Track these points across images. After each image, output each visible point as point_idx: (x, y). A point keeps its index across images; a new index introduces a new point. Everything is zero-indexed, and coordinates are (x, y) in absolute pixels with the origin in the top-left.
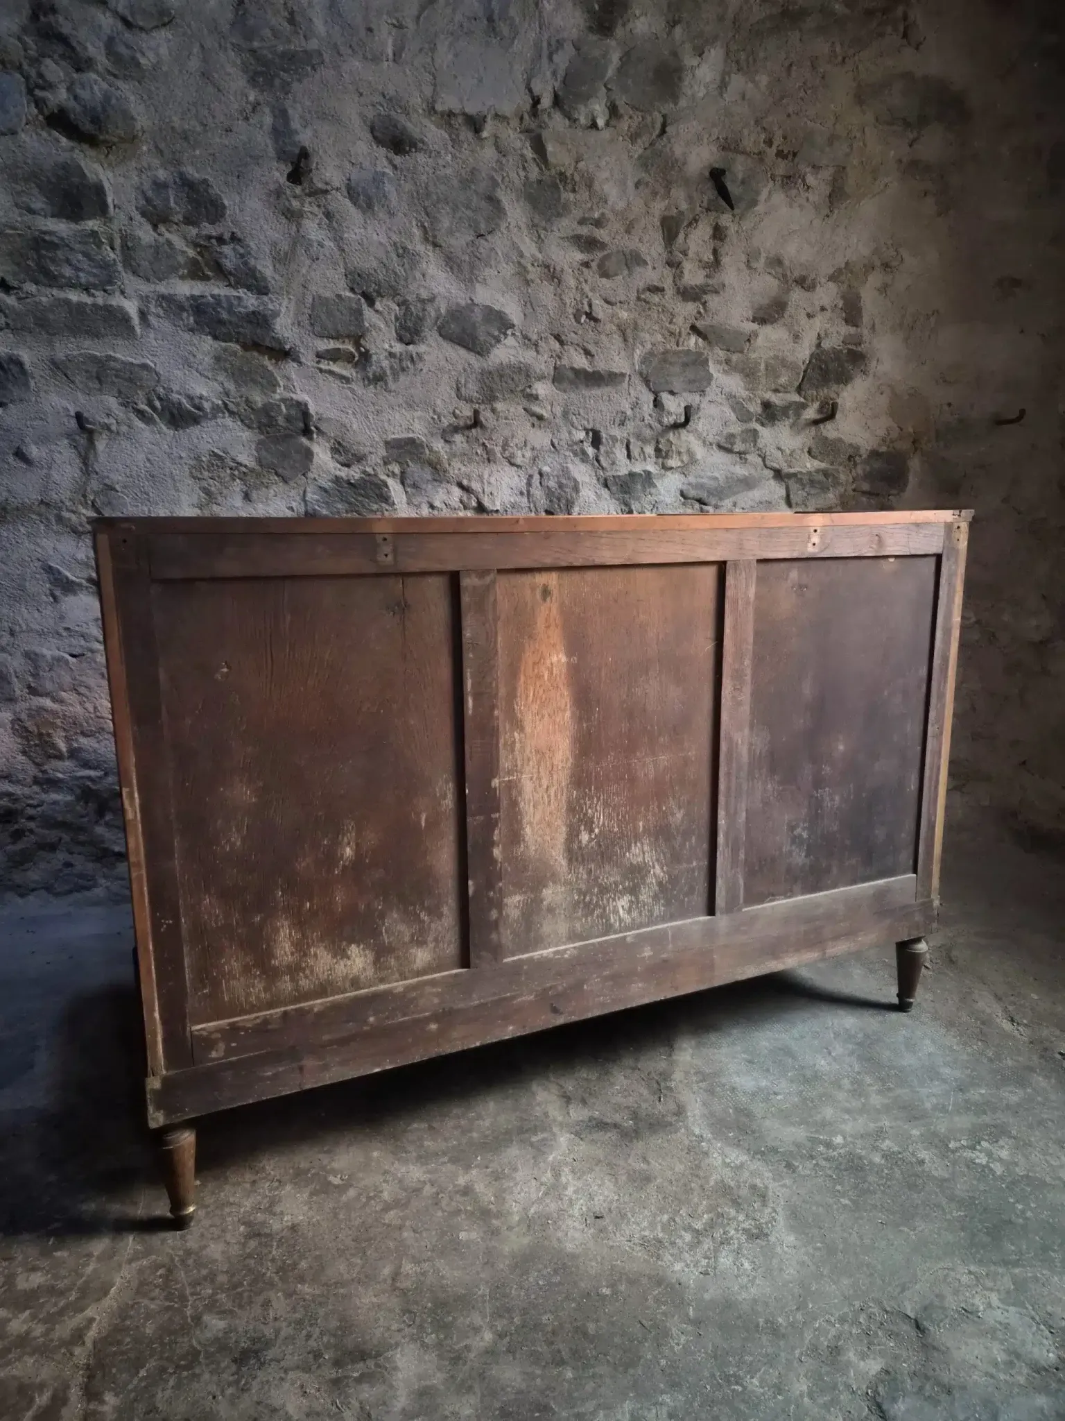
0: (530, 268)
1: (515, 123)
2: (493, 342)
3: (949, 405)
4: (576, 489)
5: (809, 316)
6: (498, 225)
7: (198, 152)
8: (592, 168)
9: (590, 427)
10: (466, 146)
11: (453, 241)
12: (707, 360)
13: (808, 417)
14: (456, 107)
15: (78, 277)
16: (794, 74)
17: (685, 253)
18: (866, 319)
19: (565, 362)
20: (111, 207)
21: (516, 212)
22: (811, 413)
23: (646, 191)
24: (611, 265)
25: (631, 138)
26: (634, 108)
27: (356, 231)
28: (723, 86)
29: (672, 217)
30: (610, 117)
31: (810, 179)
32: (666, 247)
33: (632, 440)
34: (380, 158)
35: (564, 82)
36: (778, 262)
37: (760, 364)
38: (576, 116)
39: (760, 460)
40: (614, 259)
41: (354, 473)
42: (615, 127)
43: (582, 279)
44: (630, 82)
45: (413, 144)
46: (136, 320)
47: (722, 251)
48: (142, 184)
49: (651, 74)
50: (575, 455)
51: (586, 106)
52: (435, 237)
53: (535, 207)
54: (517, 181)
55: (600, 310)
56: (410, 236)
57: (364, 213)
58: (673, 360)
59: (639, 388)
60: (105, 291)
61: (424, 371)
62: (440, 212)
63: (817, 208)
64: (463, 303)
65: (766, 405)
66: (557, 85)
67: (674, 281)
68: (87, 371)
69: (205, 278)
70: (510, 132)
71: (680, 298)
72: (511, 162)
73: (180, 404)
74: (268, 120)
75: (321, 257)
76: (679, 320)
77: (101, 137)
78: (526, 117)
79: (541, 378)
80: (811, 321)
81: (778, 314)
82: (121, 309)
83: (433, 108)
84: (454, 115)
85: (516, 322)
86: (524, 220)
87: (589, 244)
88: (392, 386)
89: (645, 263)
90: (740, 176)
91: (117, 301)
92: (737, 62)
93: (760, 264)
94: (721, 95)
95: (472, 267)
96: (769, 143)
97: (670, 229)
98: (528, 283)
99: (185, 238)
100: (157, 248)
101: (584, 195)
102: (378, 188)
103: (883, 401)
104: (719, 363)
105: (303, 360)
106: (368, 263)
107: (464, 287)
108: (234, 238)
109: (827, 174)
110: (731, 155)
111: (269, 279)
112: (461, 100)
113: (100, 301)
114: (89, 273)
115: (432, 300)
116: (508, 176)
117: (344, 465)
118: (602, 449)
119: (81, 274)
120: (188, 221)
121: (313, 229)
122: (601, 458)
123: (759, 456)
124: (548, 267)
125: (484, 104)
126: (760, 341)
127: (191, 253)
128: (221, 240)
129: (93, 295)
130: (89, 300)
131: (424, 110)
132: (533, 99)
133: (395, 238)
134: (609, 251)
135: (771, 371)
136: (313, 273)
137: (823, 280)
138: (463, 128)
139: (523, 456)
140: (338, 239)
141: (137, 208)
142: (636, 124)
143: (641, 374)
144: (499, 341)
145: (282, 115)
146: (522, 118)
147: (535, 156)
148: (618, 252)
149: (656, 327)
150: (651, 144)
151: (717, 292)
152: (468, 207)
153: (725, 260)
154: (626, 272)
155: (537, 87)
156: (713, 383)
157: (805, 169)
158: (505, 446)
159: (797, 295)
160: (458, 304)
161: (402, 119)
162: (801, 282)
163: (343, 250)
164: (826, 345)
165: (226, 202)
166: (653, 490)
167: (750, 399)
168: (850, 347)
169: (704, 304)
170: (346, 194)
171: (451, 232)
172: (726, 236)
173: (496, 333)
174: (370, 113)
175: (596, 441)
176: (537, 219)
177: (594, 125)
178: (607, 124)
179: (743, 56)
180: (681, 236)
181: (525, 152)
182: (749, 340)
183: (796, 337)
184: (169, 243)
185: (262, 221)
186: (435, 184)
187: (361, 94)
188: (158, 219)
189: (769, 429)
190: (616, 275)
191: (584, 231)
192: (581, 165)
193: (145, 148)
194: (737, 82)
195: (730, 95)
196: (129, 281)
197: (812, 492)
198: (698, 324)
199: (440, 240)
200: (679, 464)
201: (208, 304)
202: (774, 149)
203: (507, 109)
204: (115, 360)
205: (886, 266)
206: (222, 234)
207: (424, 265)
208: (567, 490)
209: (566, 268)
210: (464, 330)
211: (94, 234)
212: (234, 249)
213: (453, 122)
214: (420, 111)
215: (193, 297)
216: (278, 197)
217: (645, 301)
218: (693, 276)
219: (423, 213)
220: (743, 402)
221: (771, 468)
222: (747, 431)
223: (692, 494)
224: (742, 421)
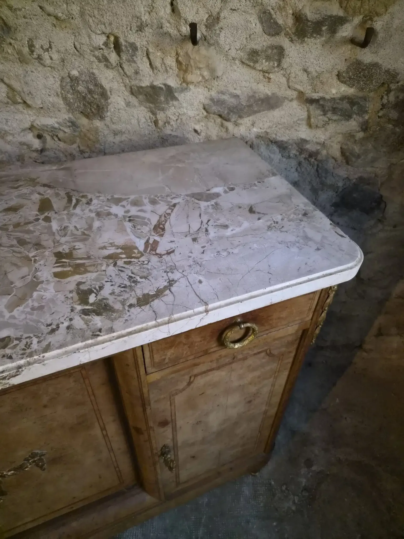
4: (104, 94)
9: (108, 31)
13: (345, 34)
33: (151, 50)
39: (284, 80)
50: (100, 61)
118: (124, 57)
122: (125, 66)
123: (284, 75)
139: (51, 59)
158: (31, 47)
166: (175, 103)
175: (117, 47)
189: (298, 46)
197: (335, 117)
200: (201, 79)
208: (96, 96)
220: (272, 12)
221: (295, 90)
222: (272, 47)
223: (214, 108)
224: (269, 35)
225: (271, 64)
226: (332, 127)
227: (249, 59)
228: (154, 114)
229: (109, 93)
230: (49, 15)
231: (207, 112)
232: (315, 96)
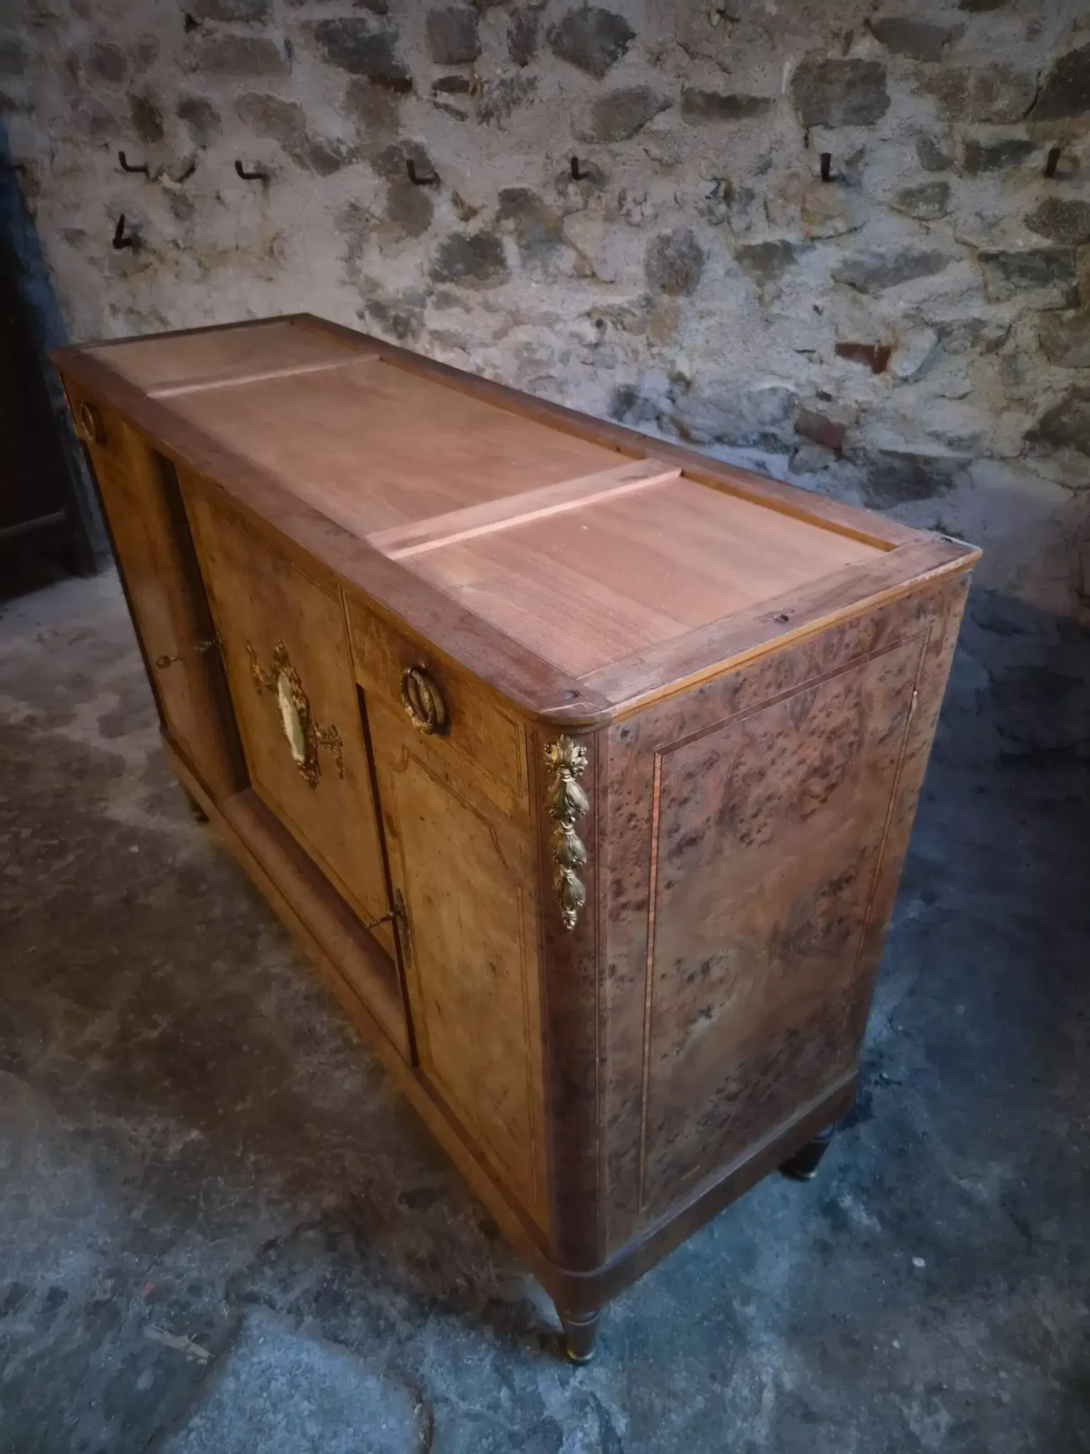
2: (608, 60)
4: (698, 259)
9: (720, 176)
12: (884, 76)
13: (1034, 165)
15: (239, 8)
19: (696, 84)
22: (1038, 159)
33: (770, 198)
37: (966, 79)
39: (949, 231)
41: (473, 228)
50: (703, 215)
58: (835, 75)
59: (787, 119)
60: (261, 21)
61: (537, 101)
64: (576, 8)
65: (970, 145)
68: (255, 112)
73: (322, 147)
76: (848, 13)
79: (665, 107)
82: (270, 44)
85: (638, 30)
88: (504, 122)
91: (269, 32)
104: (904, 78)
105: (420, 92)
113: (258, 34)
115: (543, 6)
117: (462, 219)
118: (735, 207)
122: (734, 220)
123: (949, 223)
126: (965, 43)
129: (252, 28)
130: (250, 34)
135: (987, 91)
139: (643, 215)
143: (789, 98)
144: (615, 58)
149: (816, 26)
156: (890, 112)
158: (622, 199)
160: (571, 10)
166: (793, 268)
167: (946, 136)
175: (728, 196)
182: (950, 40)
183: (1034, 30)
189: (969, 182)
197: (1024, 283)
198: (876, 18)
200: (831, 233)
201: (337, 30)
204: (272, 99)
208: (687, 262)
210: (577, 43)
215: (326, 23)
220: (935, 141)
221: (965, 243)
222: (933, 185)
223: (847, 275)
224: (931, 170)
225: (931, 207)
226: (1021, 300)
227: (902, 203)
228: (760, 284)
229: (705, 257)
230: (653, 159)
231: (836, 281)
232: (993, 250)
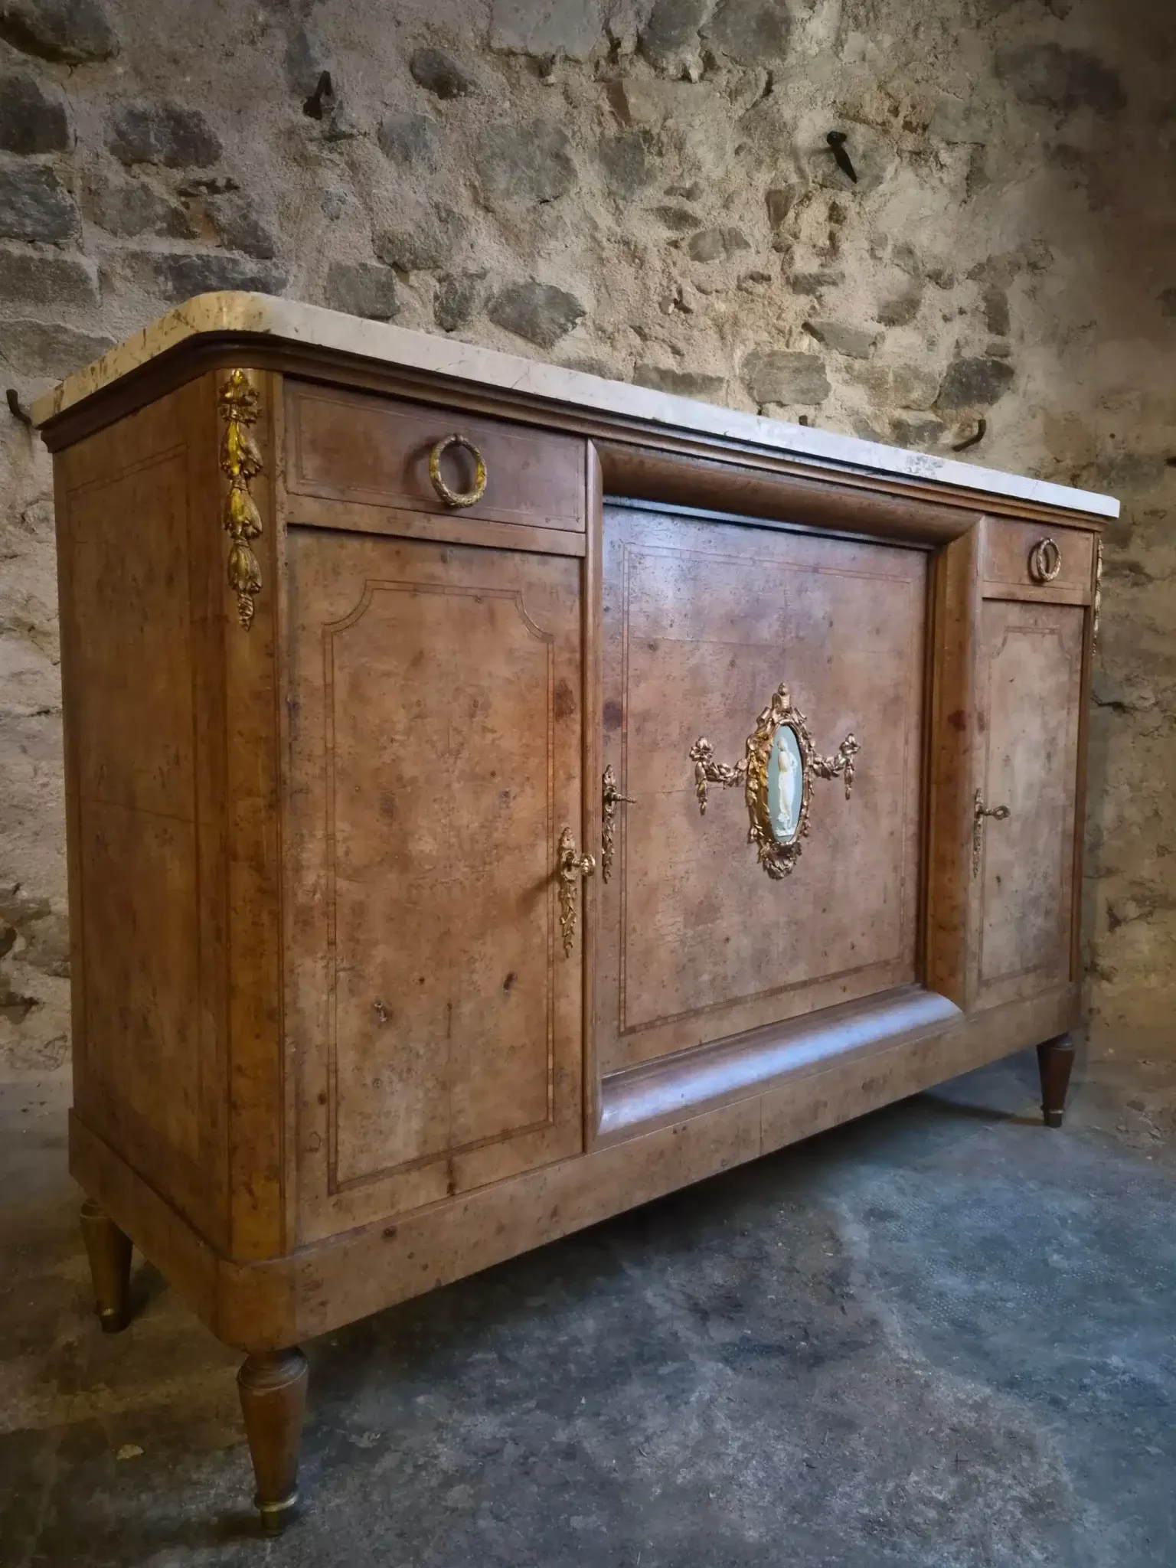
0: (605, 243)
1: (588, 69)
2: (558, 331)
3: (1112, 436)
5: (946, 319)
6: (566, 190)
7: (188, 79)
8: (683, 127)
10: (528, 91)
11: (509, 205)
12: (823, 367)
14: (516, 44)
15: (22, 225)
16: (922, 36)
17: (796, 236)
18: (1014, 325)
19: (648, 361)
20: (72, 138)
21: (589, 176)
22: (948, 438)
23: (749, 157)
24: (706, 245)
25: (730, 95)
26: (734, 61)
27: (389, 187)
28: (839, 43)
29: (780, 191)
30: (705, 70)
31: (945, 157)
32: (772, 228)
34: (423, 101)
35: (650, 25)
36: (910, 252)
37: (887, 374)
38: (664, 65)
40: (709, 239)
42: (711, 81)
43: (669, 261)
44: (728, 31)
45: (462, 87)
46: (95, 283)
47: (839, 234)
48: (114, 114)
49: (753, 24)
51: (676, 54)
52: (487, 199)
53: (612, 172)
54: (591, 139)
55: (692, 299)
56: (456, 195)
57: (398, 165)
58: (782, 363)
59: (739, 397)
60: (56, 244)
62: (493, 169)
63: (953, 191)
64: (521, 281)
65: (898, 425)
66: (642, 27)
67: (782, 269)
68: (26, 345)
69: (190, 235)
70: (583, 80)
71: (790, 290)
72: (583, 117)
74: (281, 44)
75: (342, 216)
76: (789, 316)
77: (65, 49)
78: (603, 62)
79: (617, 379)
80: (949, 325)
81: (908, 311)
82: (77, 267)
83: (489, 45)
84: (513, 54)
85: (587, 310)
86: (599, 186)
87: (680, 219)
89: (747, 245)
90: (861, 149)
91: (71, 256)
92: (856, 18)
93: (886, 253)
94: (837, 54)
95: (534, 239)
96: (895, 112)
97: (778, 206)
98: (602, 261)
99: (168, 185)
100: (127, 195)
101: (672, 158)
102: (417, 134)
103: (1037, 425)
104: (838, 370)
106: (403, 227)
107: (521, 261)
108: (231, 186)
109: (963, 152)
110: (848, 123)
111: (274, 239)
112: (523, 37)
113: (50, 256)
114: (37, 221)
115: (482, 276)
116: (579, 130)
119: (27, 221)
120: (172, 163)
121: (333, 180)
124: (627, 243)
125: (551, 44)
126: (887, 346)
127: (174, 202)
128: (212, 187)
129: (41, 250)
130: (36, 255)
131: (476, 47)
132: (612, 40)
133: (437, 198)
134: (703, 229)
135: (903, 384)
136: (331, 236)
137: (961, 277)
138: (526, 72)
140: (365, 196)
141: (106, 143)
142: (736, 79)
143: (742, 379)
144: (565, 331)
145: (300, 41)
146: (597, 65)
147: (612, 109)
148: (714, 230)
149: (761, 323)
150: (755, 105)
151: (834, 284)
152: (529, 165)
153: (845, 246)
154: (723, 256)
155: (617, 29)
156: (831, 394)
157: (936, 142)
159: (931, 294)
160: (514, 283)
161: (450, 56)
162: (936, 277)
163: (371, 210)
164: (967, 354)
165: (221, 141)
167: (876, 417)
168: (995, 359)
169: (819, 298)
170: (376, 140)
171: (508, 194)
172: (845, 218)
173: (562, 321)
174: (411, 47)
176: (614, 187)
177: (686, 77)
178: (702, 77)
179: (862, 11)
180: (791, 214)
181: (601, 102)
182: (874, 344)
183: (932, 343)
184: (144, 187)
185: (267, 166)
186: (489, 135)
187: (399, 23)
188: (132, 156)
190: (713, 258)
191: (673, 202)
192: (670, 123)
193: (120, 70)
194: (855, 40)
195: (847, 55)
196: (90, 233)
198: (813, 321)
199: (495, 204)
201: (192, 266)
202: (900, 120)
203: (580, 51)
204: (66, 331)
205: (1033, 266)
206: (214, 181)
207: (473, 233)
209: (650, 245)
210: (521, 316)
211: (48, 171)
212: (230, 201)
213: (513, 63)
214: (473, 49)
215: (175, 258)
216: (290, 139)
217: (747, 291)
218: (806, 264)
219: (473, 169)
220: (868, 421)
